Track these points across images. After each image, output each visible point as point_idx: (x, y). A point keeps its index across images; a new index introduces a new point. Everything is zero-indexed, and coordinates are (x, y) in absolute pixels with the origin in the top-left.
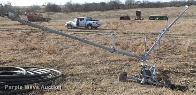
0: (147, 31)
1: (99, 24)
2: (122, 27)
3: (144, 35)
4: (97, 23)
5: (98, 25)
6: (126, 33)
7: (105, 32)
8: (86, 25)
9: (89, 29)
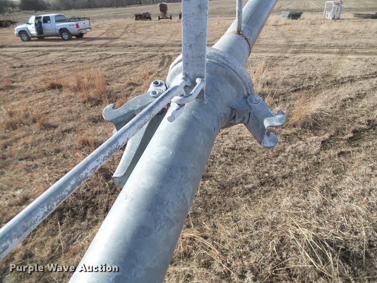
0: (172, 39)
1: (82, 28)
2: (131, 32)
3: (164, 48)
4: (77, 26)
5: (82, 30)
6: (130, 46)
7: (91, 45)
8: (58, 32)
9: (63, 40)
